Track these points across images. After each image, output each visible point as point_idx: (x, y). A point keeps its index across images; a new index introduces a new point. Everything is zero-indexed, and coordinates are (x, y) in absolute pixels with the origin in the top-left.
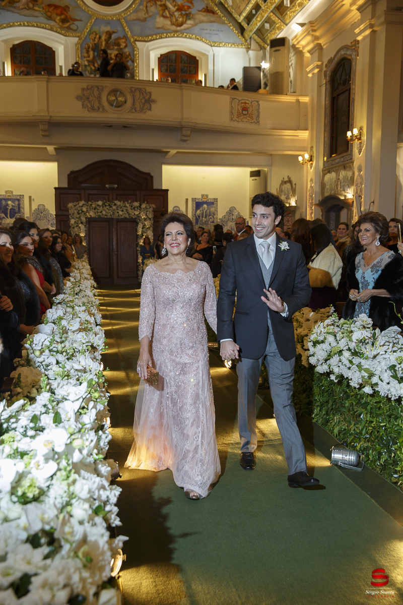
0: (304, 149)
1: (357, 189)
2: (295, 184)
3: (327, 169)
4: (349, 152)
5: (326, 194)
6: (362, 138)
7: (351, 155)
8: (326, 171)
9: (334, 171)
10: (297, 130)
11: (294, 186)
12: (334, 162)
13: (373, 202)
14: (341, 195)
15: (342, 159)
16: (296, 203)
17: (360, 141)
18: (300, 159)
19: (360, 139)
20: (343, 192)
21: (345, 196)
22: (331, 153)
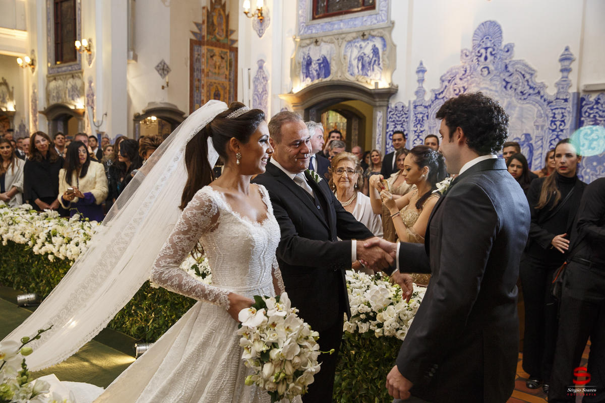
0: (23, 51)
1: (88, 101)
2: (13, 88)
3: (52, 76)
4: (78, 62)
5: (53, 102)
6: (92, 50)
7: (80, 65)
8: (52, 78)
9: (60, 79)
10: (13, 29)
11: (11, 89)
12: (60, 70)
13: (106, 114)
14: (71, 104)
15: (70, 68)
16: (15, 108)
17: (89, 53)
18: (19, 61)
19: (89, 50)
20: (72, 102)
21: (75, 106)
22: (57, 60)
